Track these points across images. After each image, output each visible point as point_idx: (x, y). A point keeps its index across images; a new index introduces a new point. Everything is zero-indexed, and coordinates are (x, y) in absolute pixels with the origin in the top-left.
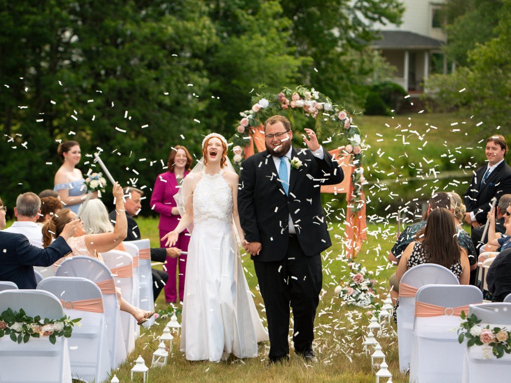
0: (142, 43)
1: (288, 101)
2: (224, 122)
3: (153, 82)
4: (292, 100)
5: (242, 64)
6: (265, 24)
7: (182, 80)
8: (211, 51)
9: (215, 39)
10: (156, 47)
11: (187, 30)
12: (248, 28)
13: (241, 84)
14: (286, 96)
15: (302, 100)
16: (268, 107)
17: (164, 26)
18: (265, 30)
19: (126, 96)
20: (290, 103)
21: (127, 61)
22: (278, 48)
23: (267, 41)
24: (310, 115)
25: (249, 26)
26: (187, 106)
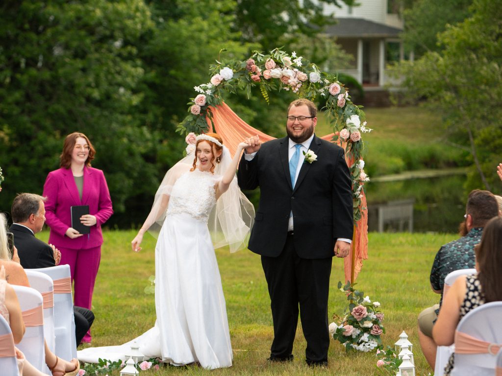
0: (67, 28)
1: (259, 70)
2: (161, 119)
3: (80, 73)
4: (265, 69)
5: (181, 52)
6: (206, 6)
7: (113, 71)
8: (145, 37)
9: (150, 23)
10: (83, 33)
11: (117, 13)
12: (186, 11)
13: (180, 75)
14: (258, 64)
15: (279, 69)
16: (232, 78)
17: (91, 8)
18: (207, 14)
19: (49, 89)
20: (262, 73)
21: (50, 49)
22: (221, 33)
23: (209, 25)
24: (290, 89)
25: (188, 9)
26: (118, 100)
